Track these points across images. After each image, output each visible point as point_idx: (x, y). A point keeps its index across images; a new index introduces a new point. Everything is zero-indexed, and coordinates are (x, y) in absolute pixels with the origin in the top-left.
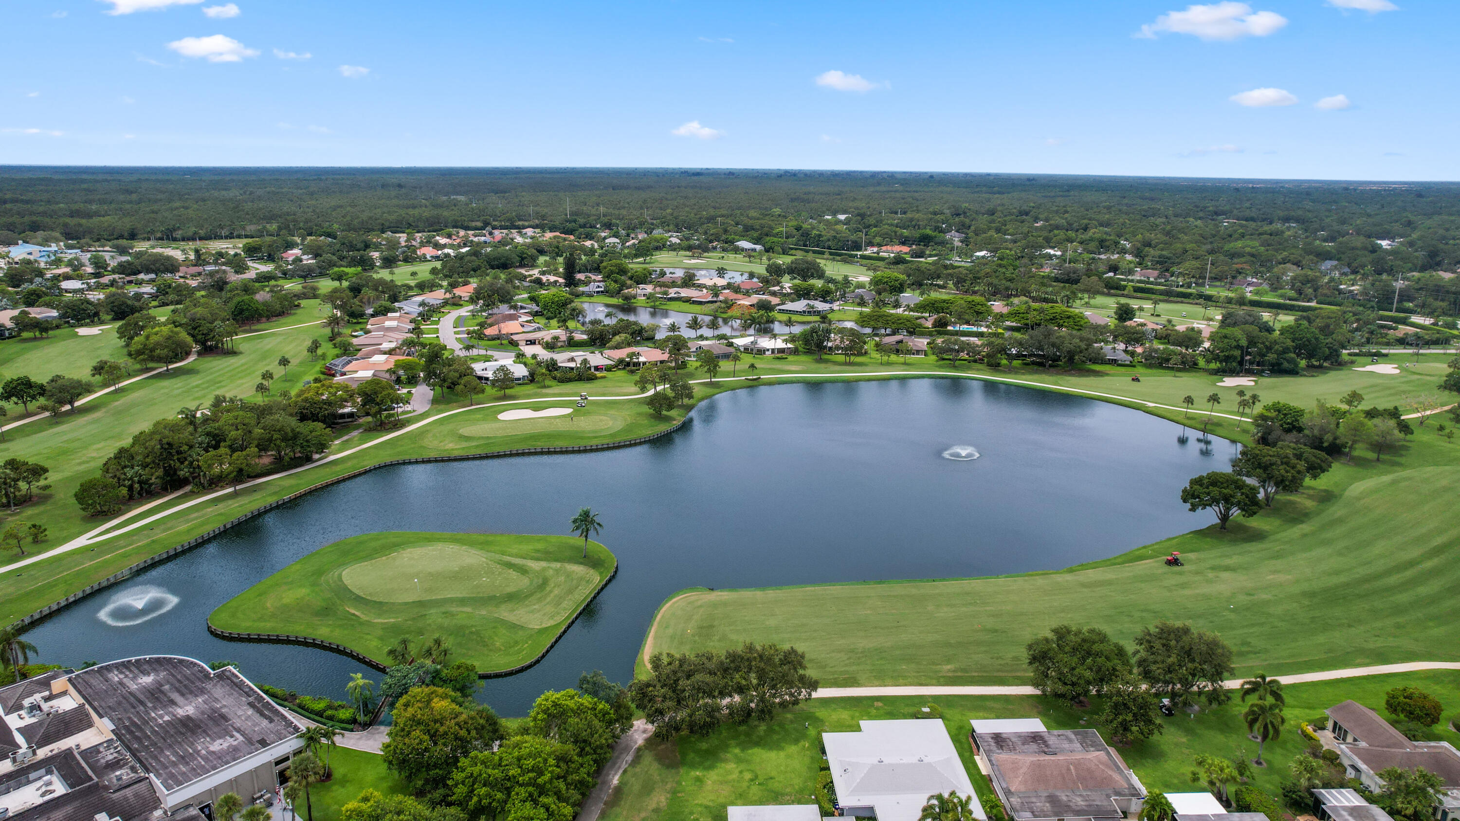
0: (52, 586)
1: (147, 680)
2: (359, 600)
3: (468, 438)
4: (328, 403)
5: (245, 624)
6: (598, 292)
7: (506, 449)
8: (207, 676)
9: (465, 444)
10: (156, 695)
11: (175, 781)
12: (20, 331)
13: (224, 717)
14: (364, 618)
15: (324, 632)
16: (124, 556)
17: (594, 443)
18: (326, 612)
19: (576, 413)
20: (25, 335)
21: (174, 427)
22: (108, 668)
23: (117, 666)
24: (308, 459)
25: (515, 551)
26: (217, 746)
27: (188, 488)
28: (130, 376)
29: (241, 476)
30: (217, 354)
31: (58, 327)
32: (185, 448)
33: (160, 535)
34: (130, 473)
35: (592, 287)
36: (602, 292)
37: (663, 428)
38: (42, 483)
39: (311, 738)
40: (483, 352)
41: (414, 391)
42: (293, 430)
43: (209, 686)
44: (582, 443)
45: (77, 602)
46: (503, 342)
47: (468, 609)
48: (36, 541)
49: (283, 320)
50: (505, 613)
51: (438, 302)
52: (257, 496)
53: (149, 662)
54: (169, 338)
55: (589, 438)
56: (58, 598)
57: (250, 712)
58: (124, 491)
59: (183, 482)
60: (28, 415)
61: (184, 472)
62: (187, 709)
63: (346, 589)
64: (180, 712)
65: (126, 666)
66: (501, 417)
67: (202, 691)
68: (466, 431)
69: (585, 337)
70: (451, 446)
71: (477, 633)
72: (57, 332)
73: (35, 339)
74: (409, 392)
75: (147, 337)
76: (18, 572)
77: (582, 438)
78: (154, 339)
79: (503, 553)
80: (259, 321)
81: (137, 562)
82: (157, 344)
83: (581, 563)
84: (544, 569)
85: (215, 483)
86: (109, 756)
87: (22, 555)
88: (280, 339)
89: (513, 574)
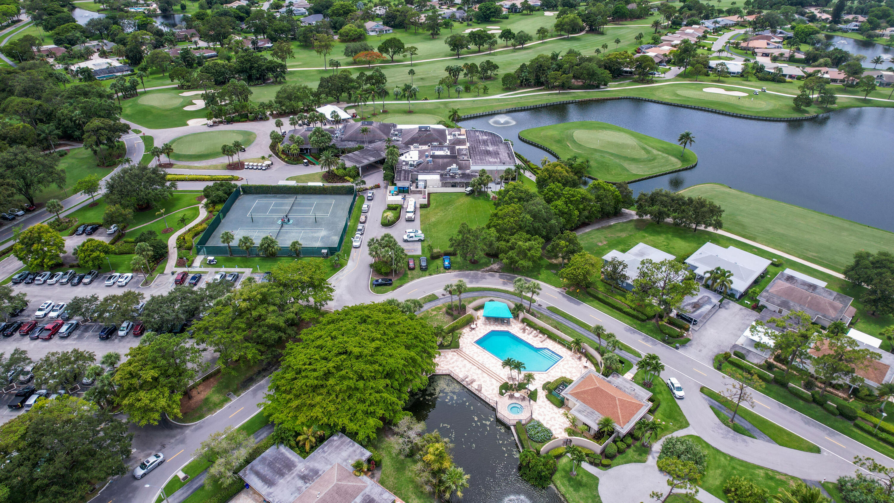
0: (481, 107)
1: (485, 137)
2: (574, 142)
3: (678, 95)
4: (619, 63)
5: (530, 137)
6: (853, 30)
7: (693, 105)
8: (501, 142)
9: (674, 98)
10: (485, 142)
11: (476, 163)
12: (523, 10)
13: (498, 154)
14: (571, 148)
15: (554, 148)
16: (507, 104)
17: (743, 113)
18: (559, 142)
19: (750, 97)
20: (525, 12)
21: (547, 59)
22: (477, 131)
23: (480, 131)
24: (598, 87)
25: (651, 144)
26: (491, 160)
27: (542, 88)
28: (552, 37)
29: (563, 87)
30: (595, 33)
31: (538, 10)
32: (546, 68)
33: (522, 101)
34: (523, 74)
35: (852, 26)
36: (857, 30)
37: (796, 116)
38: (495, 72)
39: (518, 167)
40: (729, 55)
41: (672, 68)
42: (593, 71)
43: (500, 145)
44: (739, 112)
45: (486, 115)
46: (748, 52)
47: (612, 158)
48: (484, 93)
49: (639, 21)
50: (626, 164)
51: (731, 23)
52: (566, 96)
53: (489, 133)
54: (573, 20)
55: (743, 110)
56: (480, 112)
57: (507, 155)
58: (519, 81)
59: (542, 84)
60: (507, 47)
61: (543, 79)
62: (490, 148)
63: (572, 137)
64: (488, 148)
65: (482, 132)
66: (704, 90)
67: (497, 145)
68: (679, 92)
69: (803, 57)
70: (667, 97)
71: (608, 166)
72: (538, 12)
73: (527, 14)
74: (670, 68)
75: (563, 19)
76: (474, 101)
77: (740, 110)
78: (566, 20)
79: (646, 144)
80: (626, 20)
81: (510, 107)
82: (566, 23)
83: (678, 158)
84: (658, 155)
85: (554, 88)
86: (464, 152)
87: (478, 96)
88: (629, 30)
89: (643, 152)
